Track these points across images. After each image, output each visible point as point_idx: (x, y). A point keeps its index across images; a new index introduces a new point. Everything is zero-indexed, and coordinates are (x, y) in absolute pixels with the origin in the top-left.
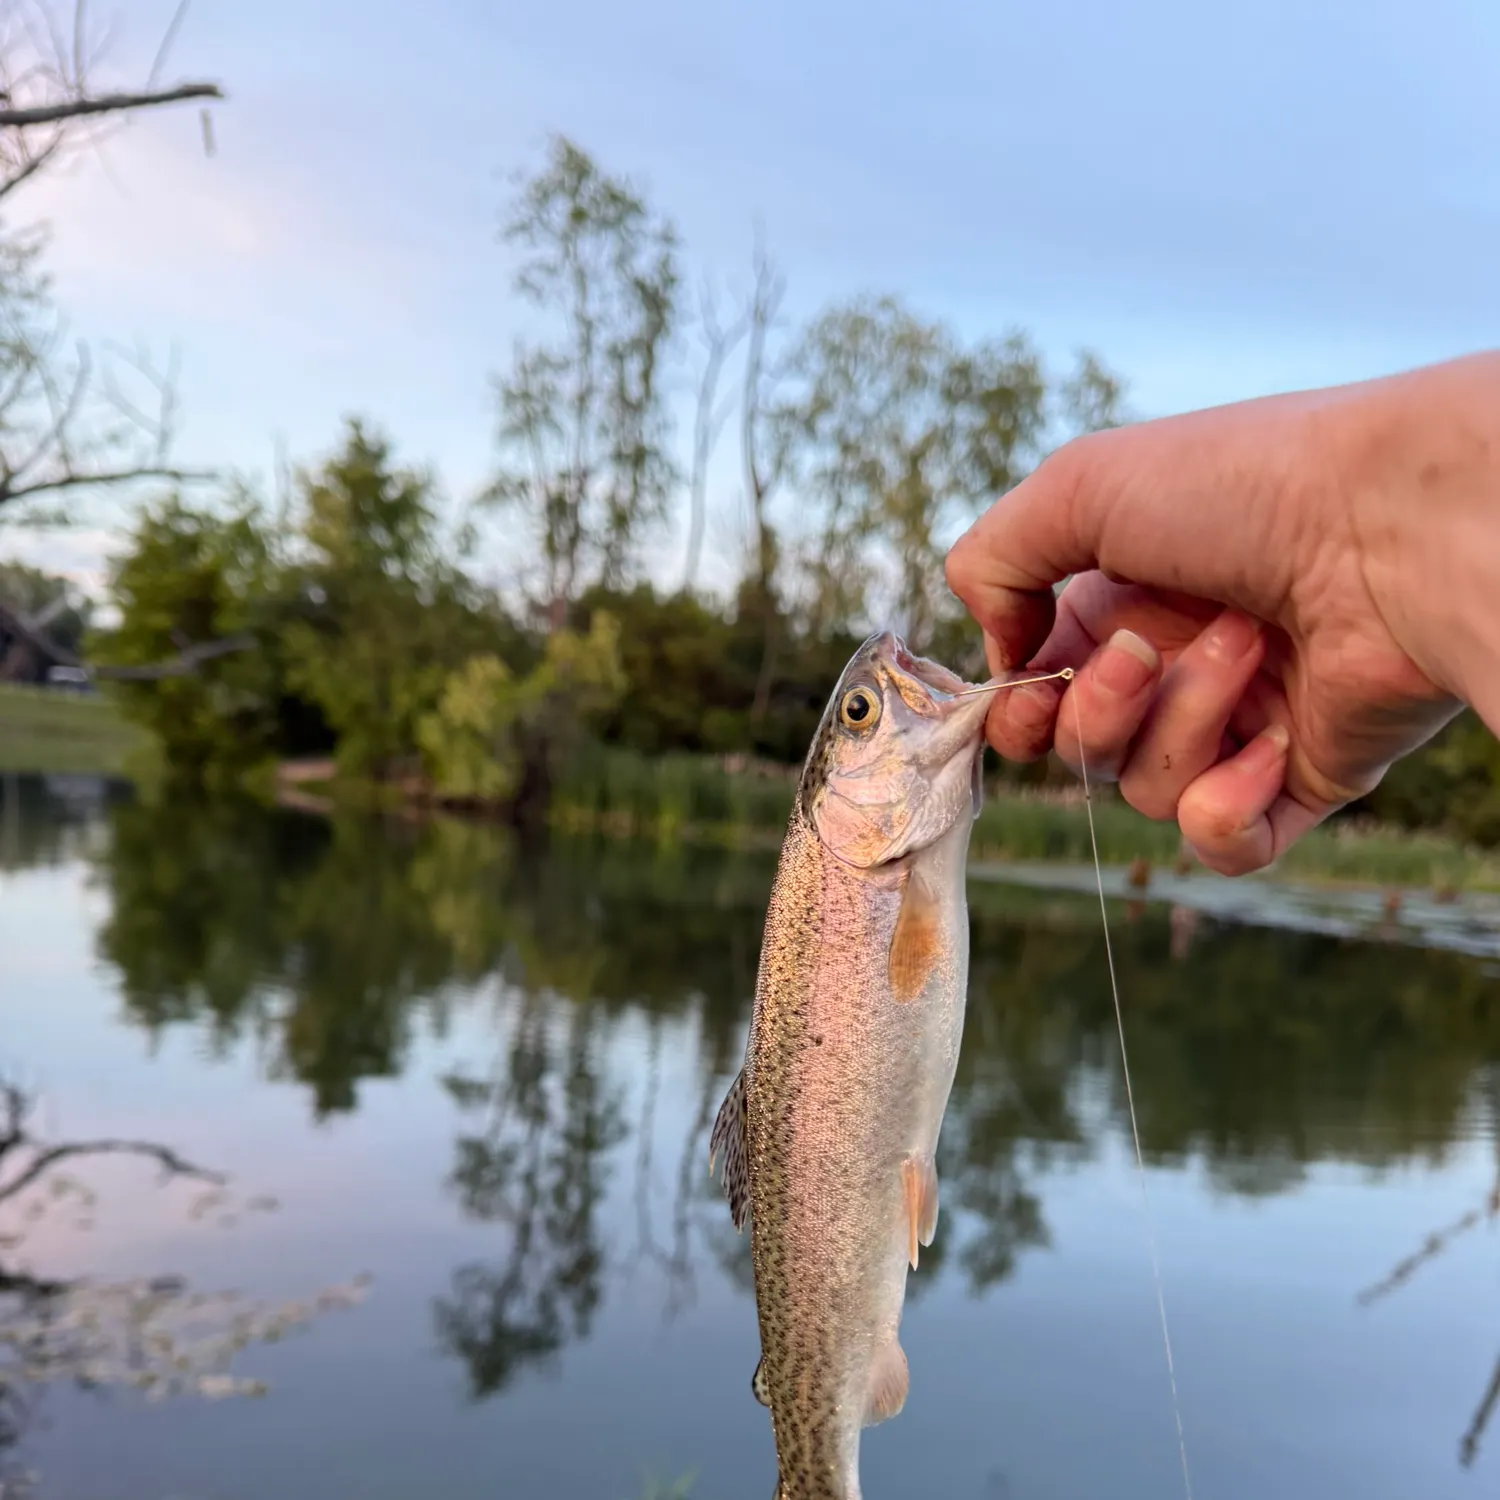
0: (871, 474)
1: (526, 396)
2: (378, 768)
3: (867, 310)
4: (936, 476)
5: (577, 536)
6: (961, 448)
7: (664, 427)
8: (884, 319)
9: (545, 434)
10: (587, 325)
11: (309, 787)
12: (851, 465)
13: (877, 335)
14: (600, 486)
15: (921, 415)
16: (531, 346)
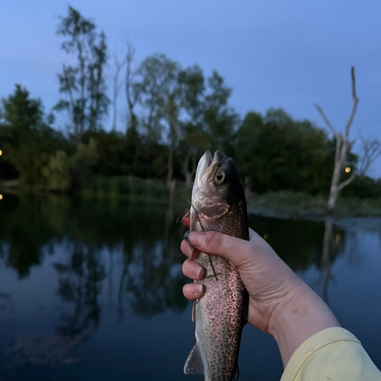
0: (160, 102)
1: (67, 79)
2: (31, 181)
3: (158, 58)
4: (178, 102)
5: (83, 117)
6: (183, 95)
7: (105, 88)
8: (162, 60)
9: (72, 90)
10: (82, 60)
11: (12, 188)
12: (155, 99)
13: (160, 64)
14: (88, 104)
15: (172, 86)
16: (67, 65)
